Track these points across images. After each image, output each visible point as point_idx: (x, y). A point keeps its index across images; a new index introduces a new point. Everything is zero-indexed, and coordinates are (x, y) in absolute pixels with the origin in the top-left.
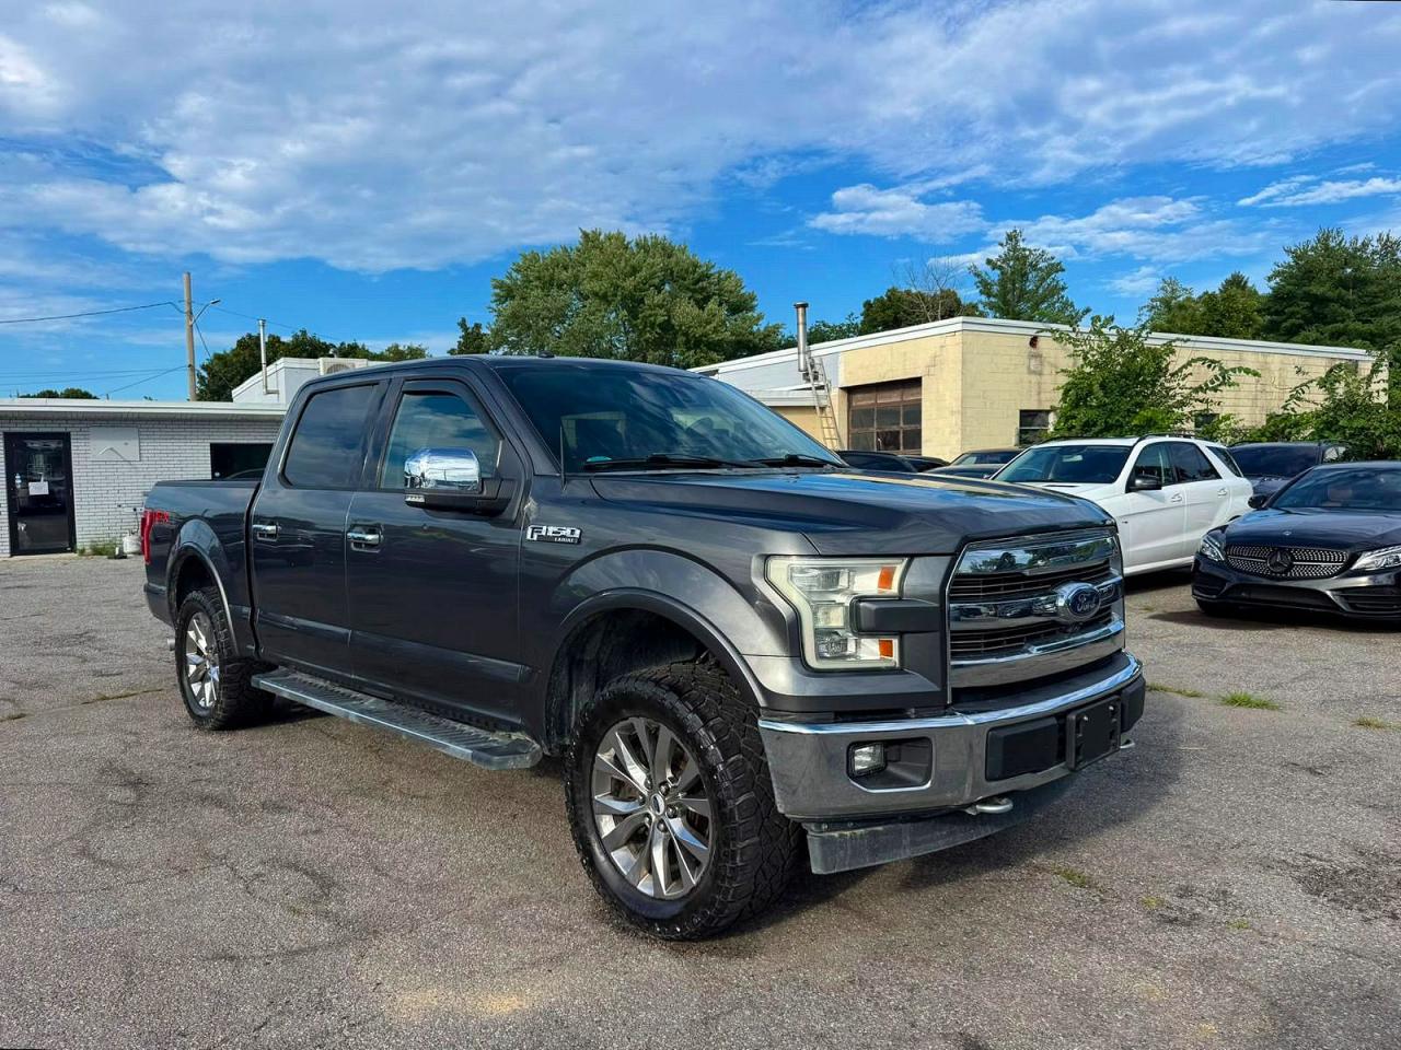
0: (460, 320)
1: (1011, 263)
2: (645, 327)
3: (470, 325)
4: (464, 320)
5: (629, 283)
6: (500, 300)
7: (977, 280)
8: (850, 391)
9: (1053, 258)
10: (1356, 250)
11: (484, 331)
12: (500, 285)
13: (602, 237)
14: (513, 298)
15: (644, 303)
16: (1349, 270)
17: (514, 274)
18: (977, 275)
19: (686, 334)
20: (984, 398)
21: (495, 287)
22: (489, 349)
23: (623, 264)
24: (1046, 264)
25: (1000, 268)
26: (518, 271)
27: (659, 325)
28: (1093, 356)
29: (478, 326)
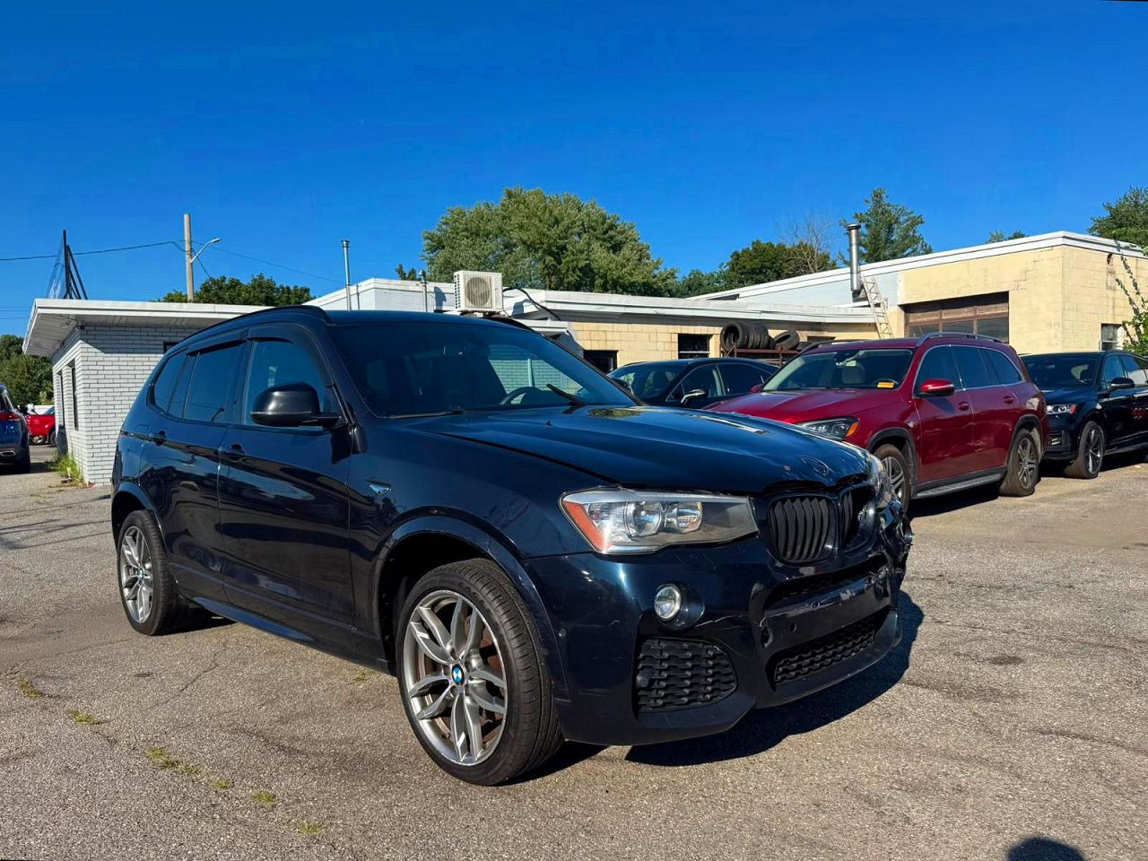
0: (398, 267)
2: (568, 271)
4: (401, 267)
5: (554, 232)
6: (431, 249)
8: (908, 308)
12: (431, 238)
14: (443, 247)
15: (566, 249)
17: (444, 227)
19: (604, 276)
20: (1077, 311)
21: (427, 238)
23: (547, 215)
26: (446, 224)
27: (581, 270)
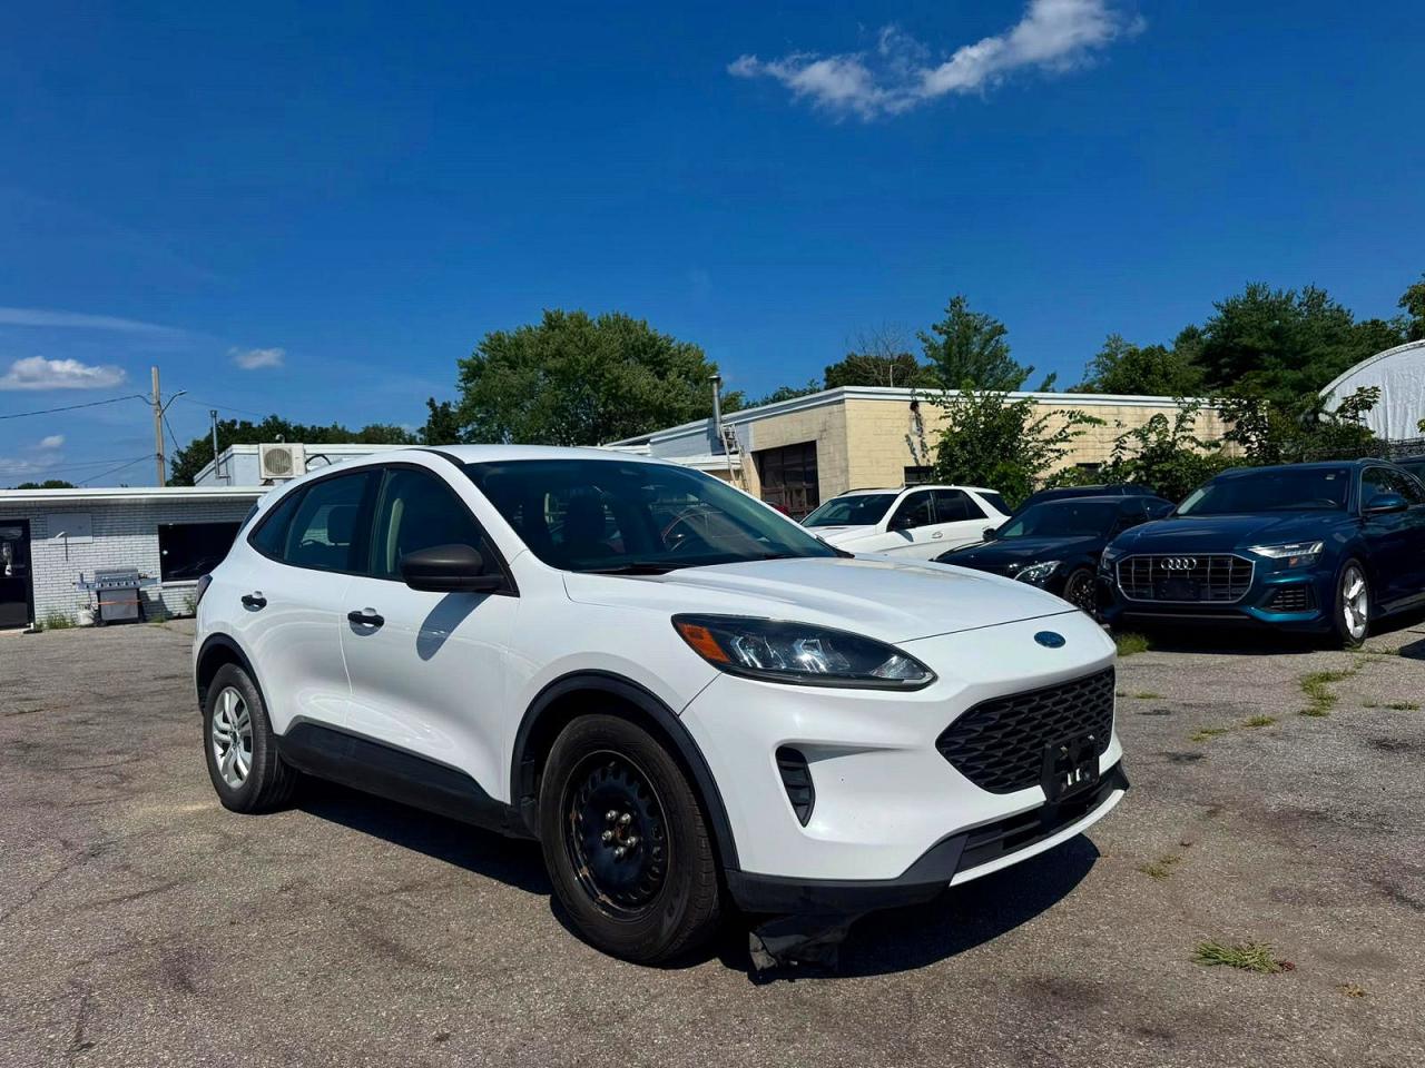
0: (428, 400)
1: (956, 328)
2: (607, 400)
3: (438, 404)
4: (432, 400)
5: (590, 359)
6: (467, 379)
7: (925, 345)
8: (761, 454)
9: (995, 322)
10: (1281, 303)
11: (452, 410)
12: (467, 365)
13: (565, 317)
14: (480, 377)
15: (604, 377)
16: (1277, 322)
17: (480, 354)
18: (925, 340)
21: (462, 367)
22: (458, 426)
24: (990, 327)
25: (947, 333)
26: (483, 350)
28: (961, 416)
29: (446, 405)
